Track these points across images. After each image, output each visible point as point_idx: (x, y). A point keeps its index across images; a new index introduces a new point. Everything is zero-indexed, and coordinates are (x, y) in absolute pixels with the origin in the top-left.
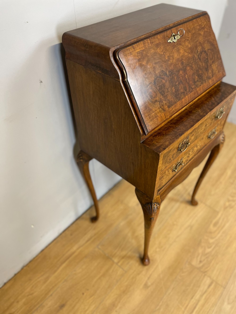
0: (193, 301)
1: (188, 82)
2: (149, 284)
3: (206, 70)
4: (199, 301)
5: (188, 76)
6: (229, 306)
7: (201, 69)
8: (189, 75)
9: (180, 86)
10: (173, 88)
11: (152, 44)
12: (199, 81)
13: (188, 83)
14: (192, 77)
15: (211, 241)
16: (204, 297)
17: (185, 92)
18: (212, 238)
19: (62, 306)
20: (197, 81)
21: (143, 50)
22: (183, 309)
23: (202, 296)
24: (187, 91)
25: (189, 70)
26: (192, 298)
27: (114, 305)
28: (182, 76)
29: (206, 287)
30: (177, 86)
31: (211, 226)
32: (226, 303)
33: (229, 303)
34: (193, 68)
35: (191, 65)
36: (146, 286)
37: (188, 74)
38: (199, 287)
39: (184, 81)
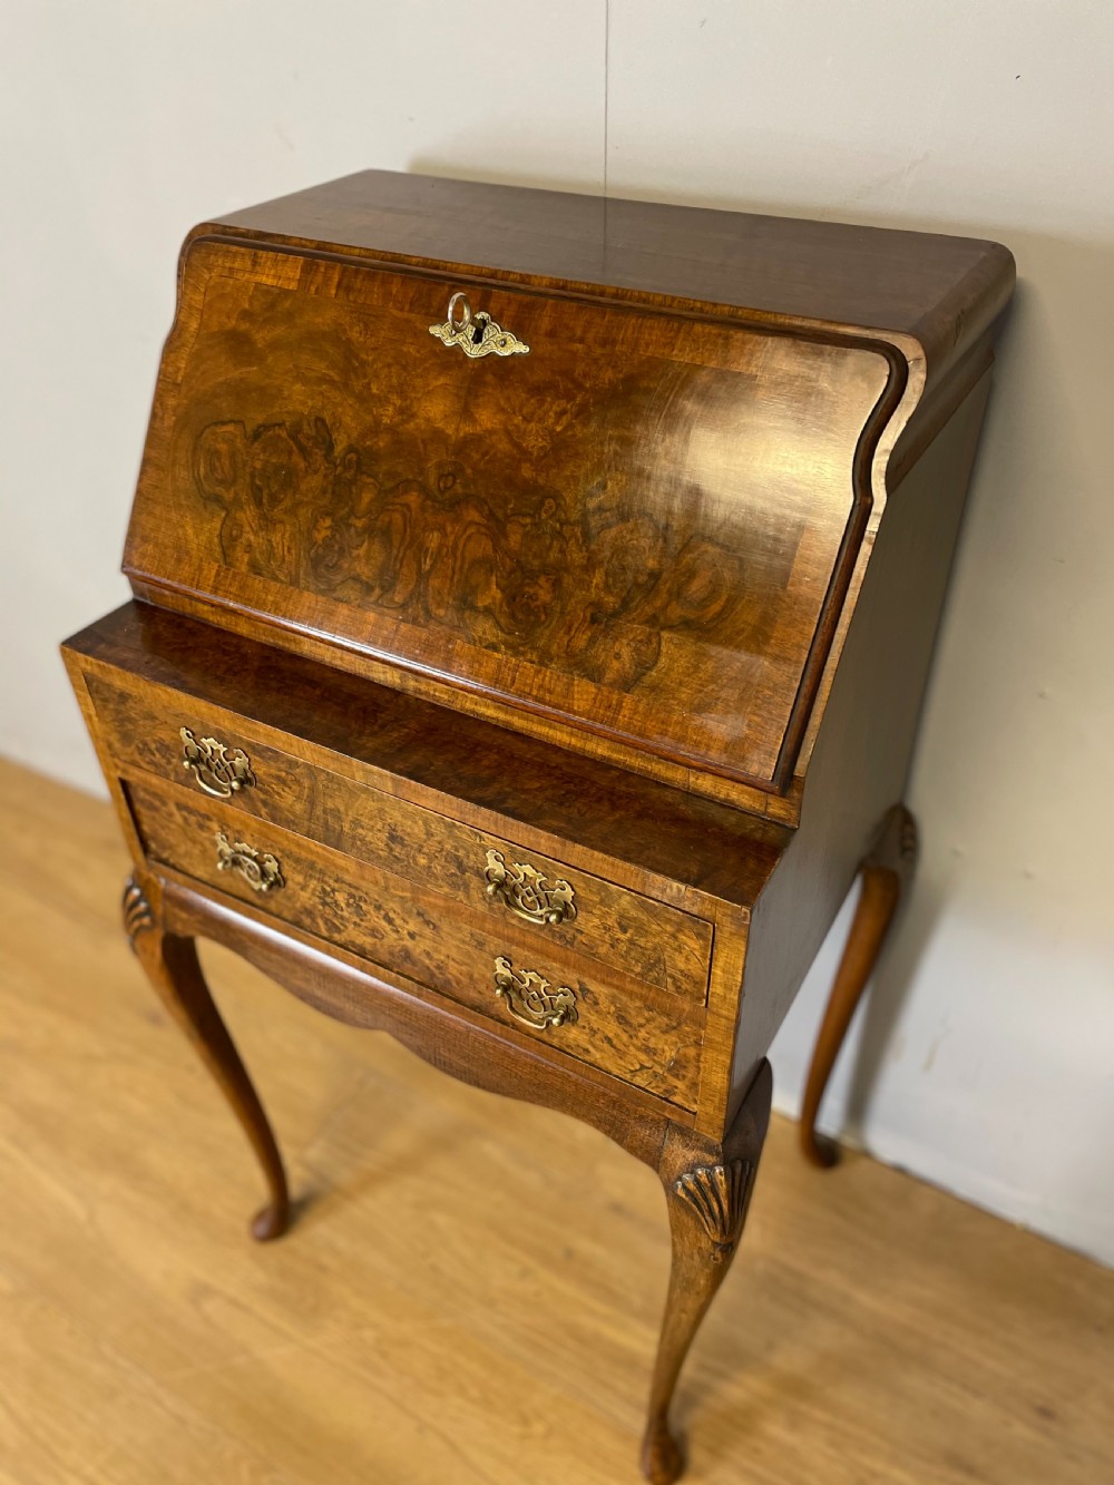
1: (426, 567)
3: (594, 620)
5: (440, 547)
7: (557, 584)
8: (455, 547)
9: (366, 544)
10: (328, 522)
11: (341, 293)
12: (498, 622)
13: (420, 568)
14: (466, 566)
17: (377, 591)
20: (488, 611)
21: (286, 293)
24: (392, 600)
25: (472, 530)
28: (404, 516)
30: (353, 530)
34: (506, 536)
35: (500, 514)
37: (452, 538)
39: (401, 545)
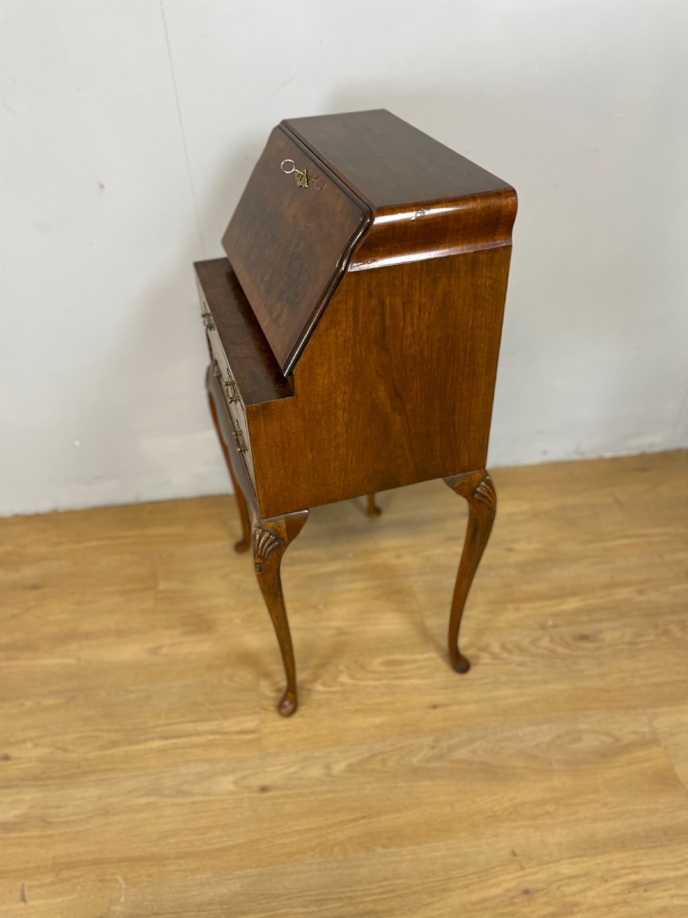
0: (190, 727)
2: (164, 651)
4: (198, 734)
6: (232, 788)
15: (344, 679)
16: (211, 737)
18: (351, 676)
19: (35, 587)
22: (161, 722)
23: (211, 732)
26: (193, 721)
27: (87, 636)
29: (237, 728)
31: (381, 659)
32: (231, 778)
33: (236, 783)
36: (155, 651)
38: (225, 718)
